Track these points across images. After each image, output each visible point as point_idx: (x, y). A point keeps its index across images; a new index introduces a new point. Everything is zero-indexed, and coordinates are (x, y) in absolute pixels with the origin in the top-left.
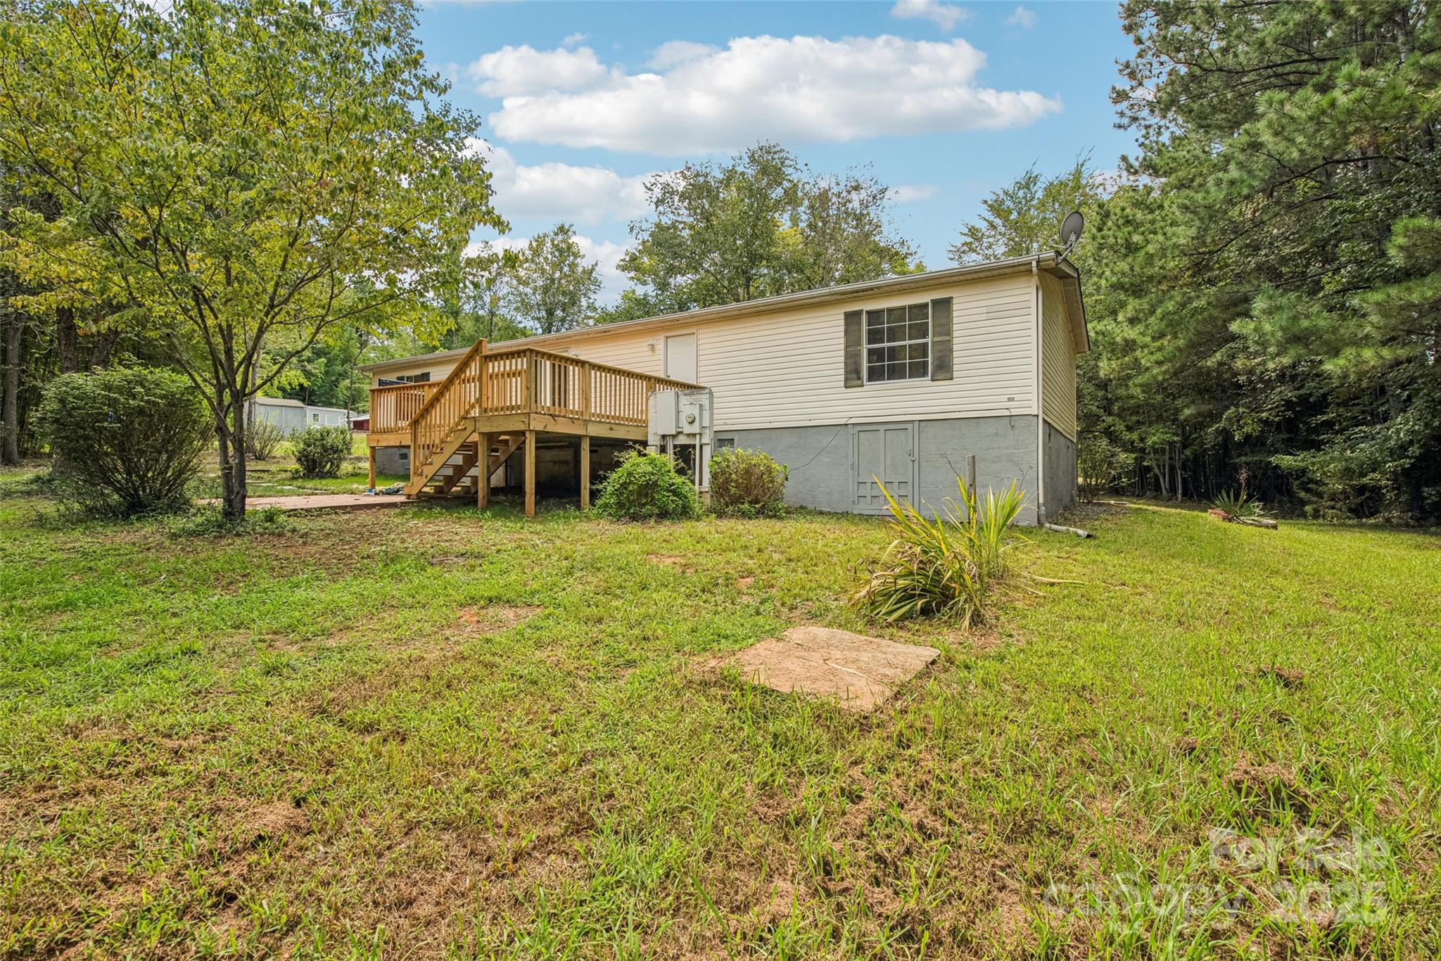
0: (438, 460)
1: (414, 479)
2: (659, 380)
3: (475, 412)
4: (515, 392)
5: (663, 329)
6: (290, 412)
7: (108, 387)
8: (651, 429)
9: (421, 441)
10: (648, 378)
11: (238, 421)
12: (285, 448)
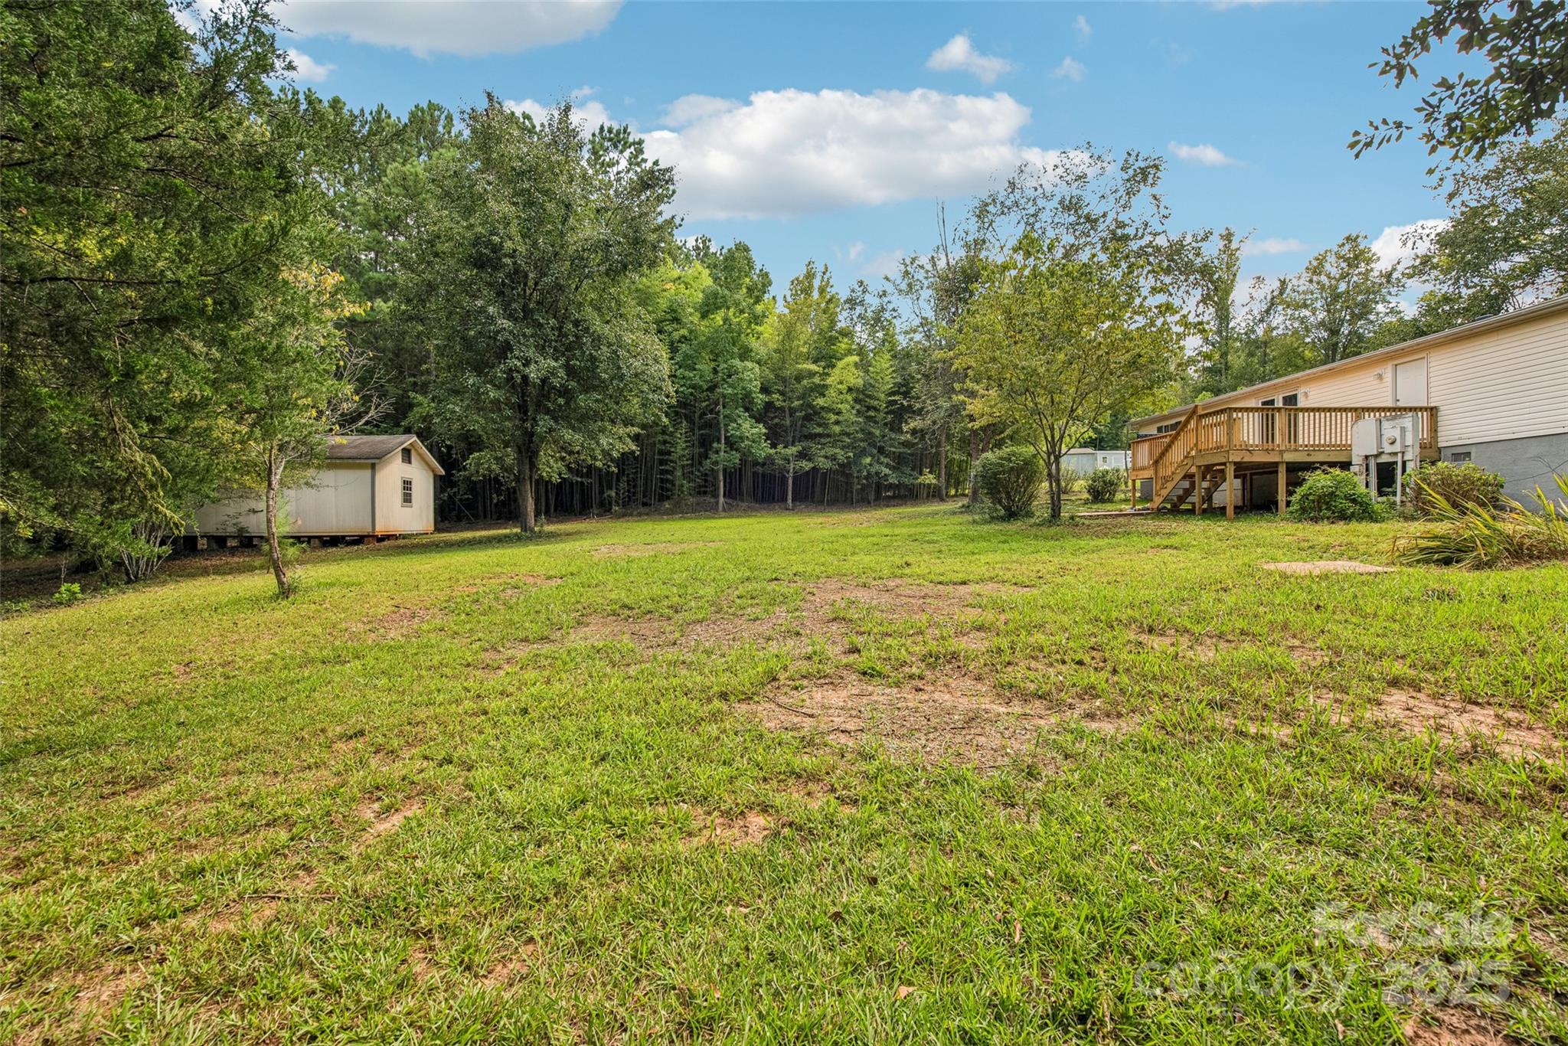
0: (1170, 486)
1: (1155, 498)
2: (1363, 409)
3: (1193, 453)
4: (1218, 435)
5: (1391, 358)
6: (1085, 458)
7: (1001, 458)
8: (1354, 453)
9: (1160, 474)
10: (1356, 409)
11: (1058, 469)
12: (1080, 485)
